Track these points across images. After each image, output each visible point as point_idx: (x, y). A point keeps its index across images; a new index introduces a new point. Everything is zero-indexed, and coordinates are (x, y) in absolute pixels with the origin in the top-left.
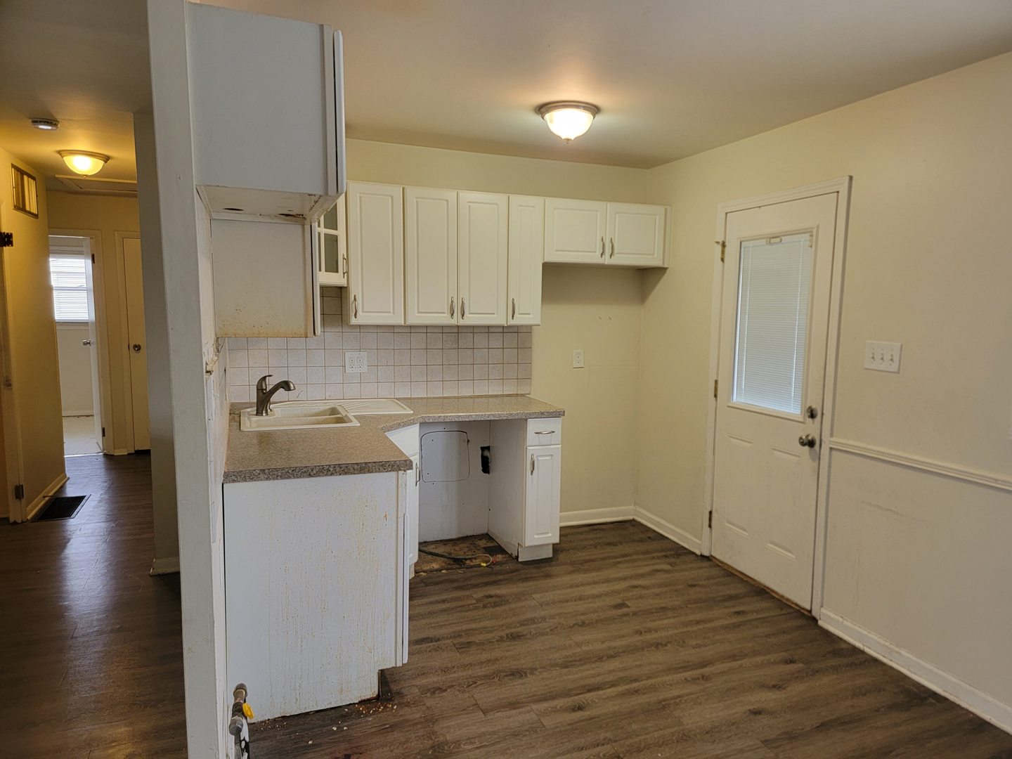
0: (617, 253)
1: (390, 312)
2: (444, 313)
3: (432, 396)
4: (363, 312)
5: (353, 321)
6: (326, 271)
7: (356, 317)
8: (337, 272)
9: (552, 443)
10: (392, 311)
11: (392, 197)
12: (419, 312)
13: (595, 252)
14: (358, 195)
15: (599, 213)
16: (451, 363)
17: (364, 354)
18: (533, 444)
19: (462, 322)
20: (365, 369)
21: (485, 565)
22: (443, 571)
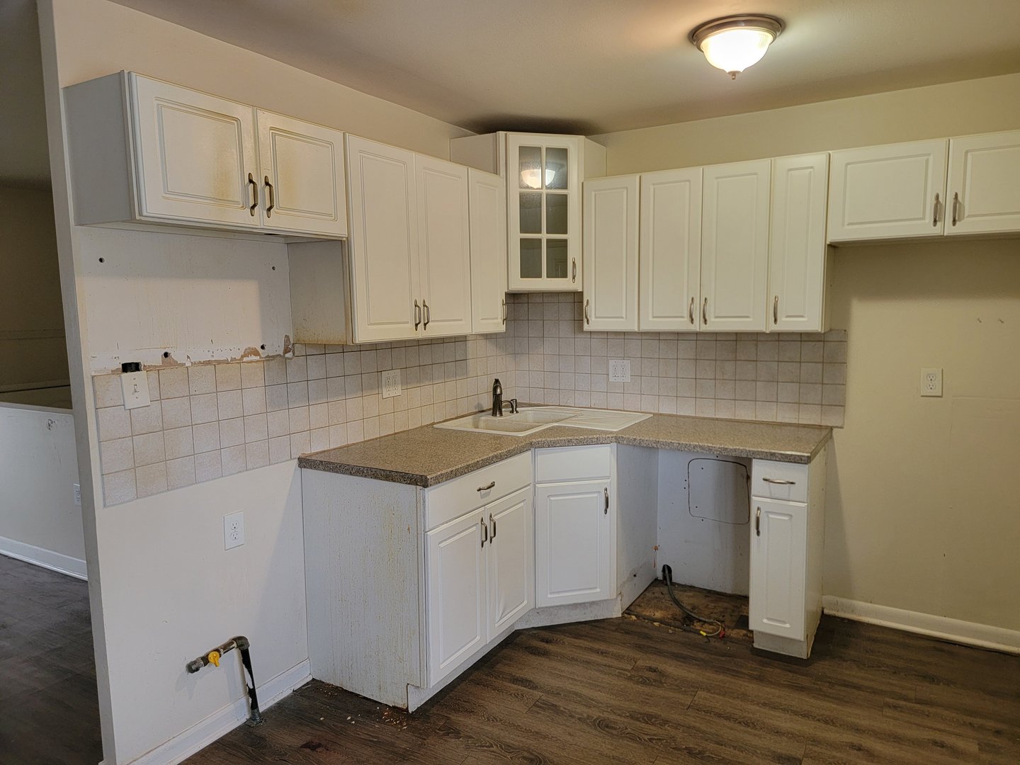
0: (969, 216)
1: (623, 318)
2: (683, 317)
3: (701, 415)
4: (596, 318)
5: (586, 327)
6: (548, 277)
7: (588, 323)
8: (566, 277)
9: (791, 498)
10: (624, 317)
11: (627, 188)
12: (654, 317)
13: (923, 218)
14: (593, 193)
15: (931, 158)
16: (726, 377)
17: (627, 363)
18: (760, 494)
19: (704, 328)
20: (628, 379)
21: (704, 634)
22: (656, 624)
